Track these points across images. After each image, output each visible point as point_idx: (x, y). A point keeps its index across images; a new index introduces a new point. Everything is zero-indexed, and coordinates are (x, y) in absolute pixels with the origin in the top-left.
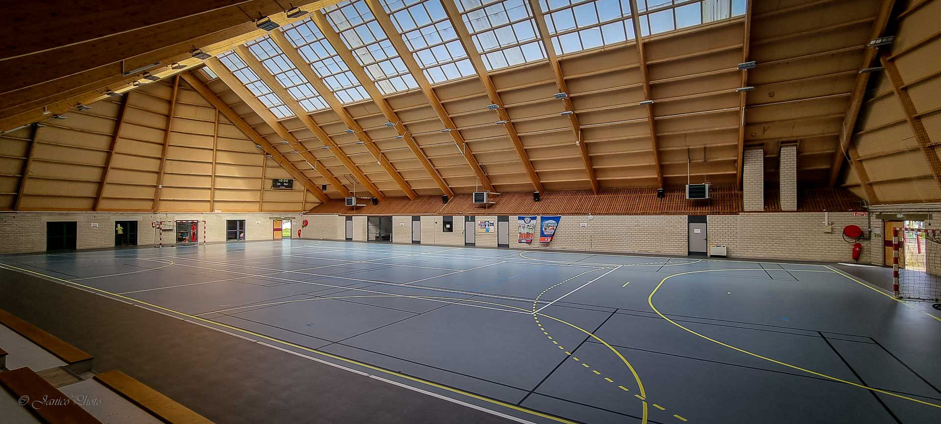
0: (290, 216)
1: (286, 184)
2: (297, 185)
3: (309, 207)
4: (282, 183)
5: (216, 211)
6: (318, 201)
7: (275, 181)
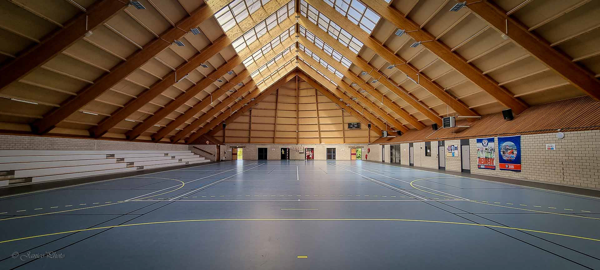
0: (360, 146)
1: (356, 126)
2: (364, 126)
3: (373, 140)
4: (353, 125)
5: (322, 143)
6: (378, 136)
7: (349, 124)
